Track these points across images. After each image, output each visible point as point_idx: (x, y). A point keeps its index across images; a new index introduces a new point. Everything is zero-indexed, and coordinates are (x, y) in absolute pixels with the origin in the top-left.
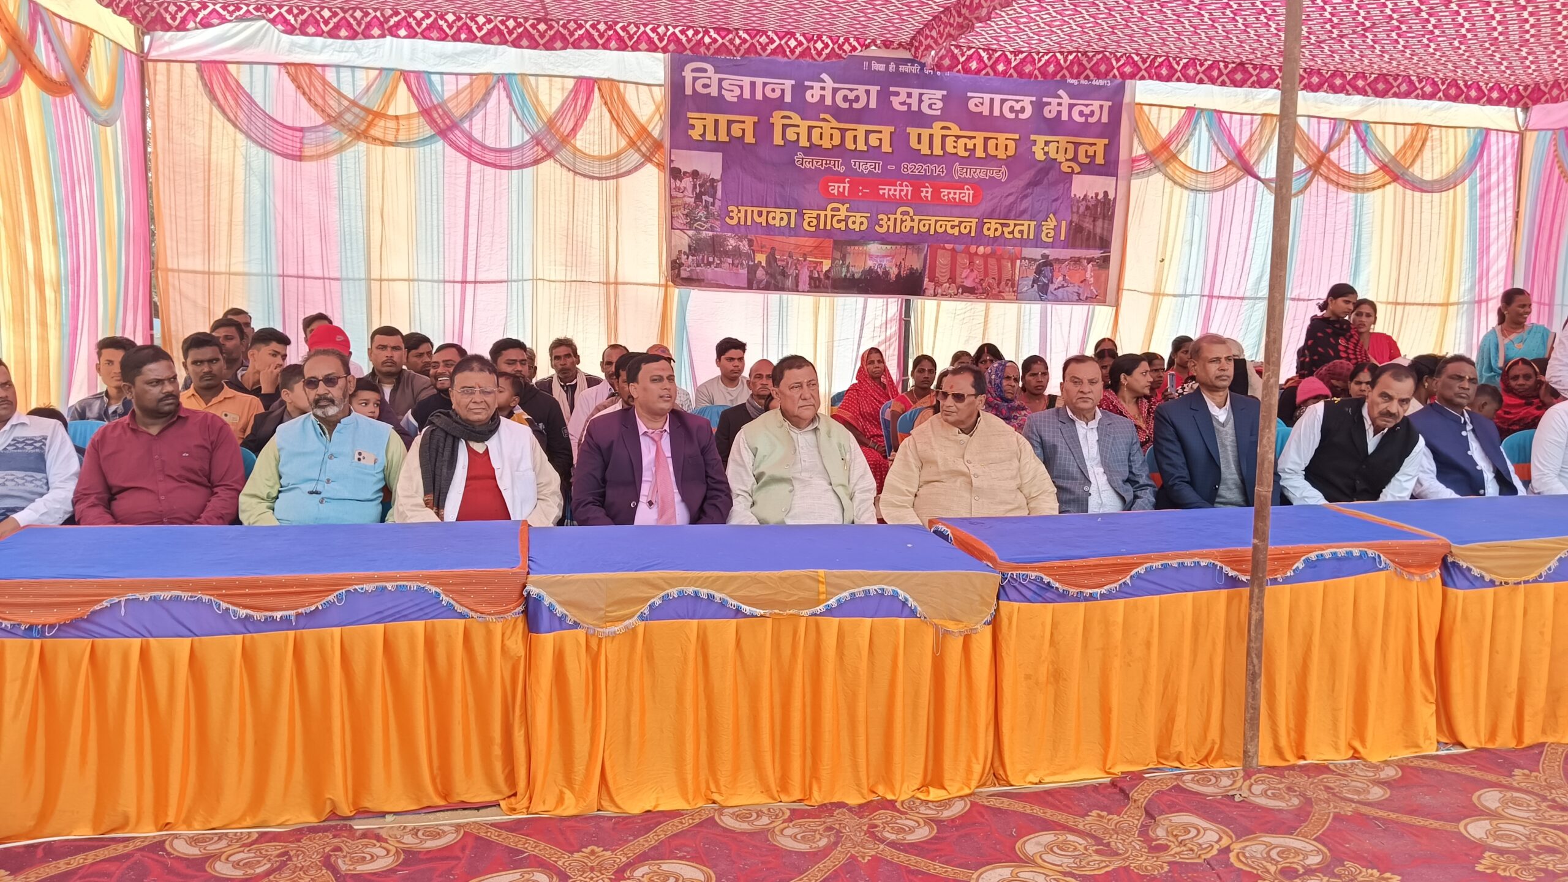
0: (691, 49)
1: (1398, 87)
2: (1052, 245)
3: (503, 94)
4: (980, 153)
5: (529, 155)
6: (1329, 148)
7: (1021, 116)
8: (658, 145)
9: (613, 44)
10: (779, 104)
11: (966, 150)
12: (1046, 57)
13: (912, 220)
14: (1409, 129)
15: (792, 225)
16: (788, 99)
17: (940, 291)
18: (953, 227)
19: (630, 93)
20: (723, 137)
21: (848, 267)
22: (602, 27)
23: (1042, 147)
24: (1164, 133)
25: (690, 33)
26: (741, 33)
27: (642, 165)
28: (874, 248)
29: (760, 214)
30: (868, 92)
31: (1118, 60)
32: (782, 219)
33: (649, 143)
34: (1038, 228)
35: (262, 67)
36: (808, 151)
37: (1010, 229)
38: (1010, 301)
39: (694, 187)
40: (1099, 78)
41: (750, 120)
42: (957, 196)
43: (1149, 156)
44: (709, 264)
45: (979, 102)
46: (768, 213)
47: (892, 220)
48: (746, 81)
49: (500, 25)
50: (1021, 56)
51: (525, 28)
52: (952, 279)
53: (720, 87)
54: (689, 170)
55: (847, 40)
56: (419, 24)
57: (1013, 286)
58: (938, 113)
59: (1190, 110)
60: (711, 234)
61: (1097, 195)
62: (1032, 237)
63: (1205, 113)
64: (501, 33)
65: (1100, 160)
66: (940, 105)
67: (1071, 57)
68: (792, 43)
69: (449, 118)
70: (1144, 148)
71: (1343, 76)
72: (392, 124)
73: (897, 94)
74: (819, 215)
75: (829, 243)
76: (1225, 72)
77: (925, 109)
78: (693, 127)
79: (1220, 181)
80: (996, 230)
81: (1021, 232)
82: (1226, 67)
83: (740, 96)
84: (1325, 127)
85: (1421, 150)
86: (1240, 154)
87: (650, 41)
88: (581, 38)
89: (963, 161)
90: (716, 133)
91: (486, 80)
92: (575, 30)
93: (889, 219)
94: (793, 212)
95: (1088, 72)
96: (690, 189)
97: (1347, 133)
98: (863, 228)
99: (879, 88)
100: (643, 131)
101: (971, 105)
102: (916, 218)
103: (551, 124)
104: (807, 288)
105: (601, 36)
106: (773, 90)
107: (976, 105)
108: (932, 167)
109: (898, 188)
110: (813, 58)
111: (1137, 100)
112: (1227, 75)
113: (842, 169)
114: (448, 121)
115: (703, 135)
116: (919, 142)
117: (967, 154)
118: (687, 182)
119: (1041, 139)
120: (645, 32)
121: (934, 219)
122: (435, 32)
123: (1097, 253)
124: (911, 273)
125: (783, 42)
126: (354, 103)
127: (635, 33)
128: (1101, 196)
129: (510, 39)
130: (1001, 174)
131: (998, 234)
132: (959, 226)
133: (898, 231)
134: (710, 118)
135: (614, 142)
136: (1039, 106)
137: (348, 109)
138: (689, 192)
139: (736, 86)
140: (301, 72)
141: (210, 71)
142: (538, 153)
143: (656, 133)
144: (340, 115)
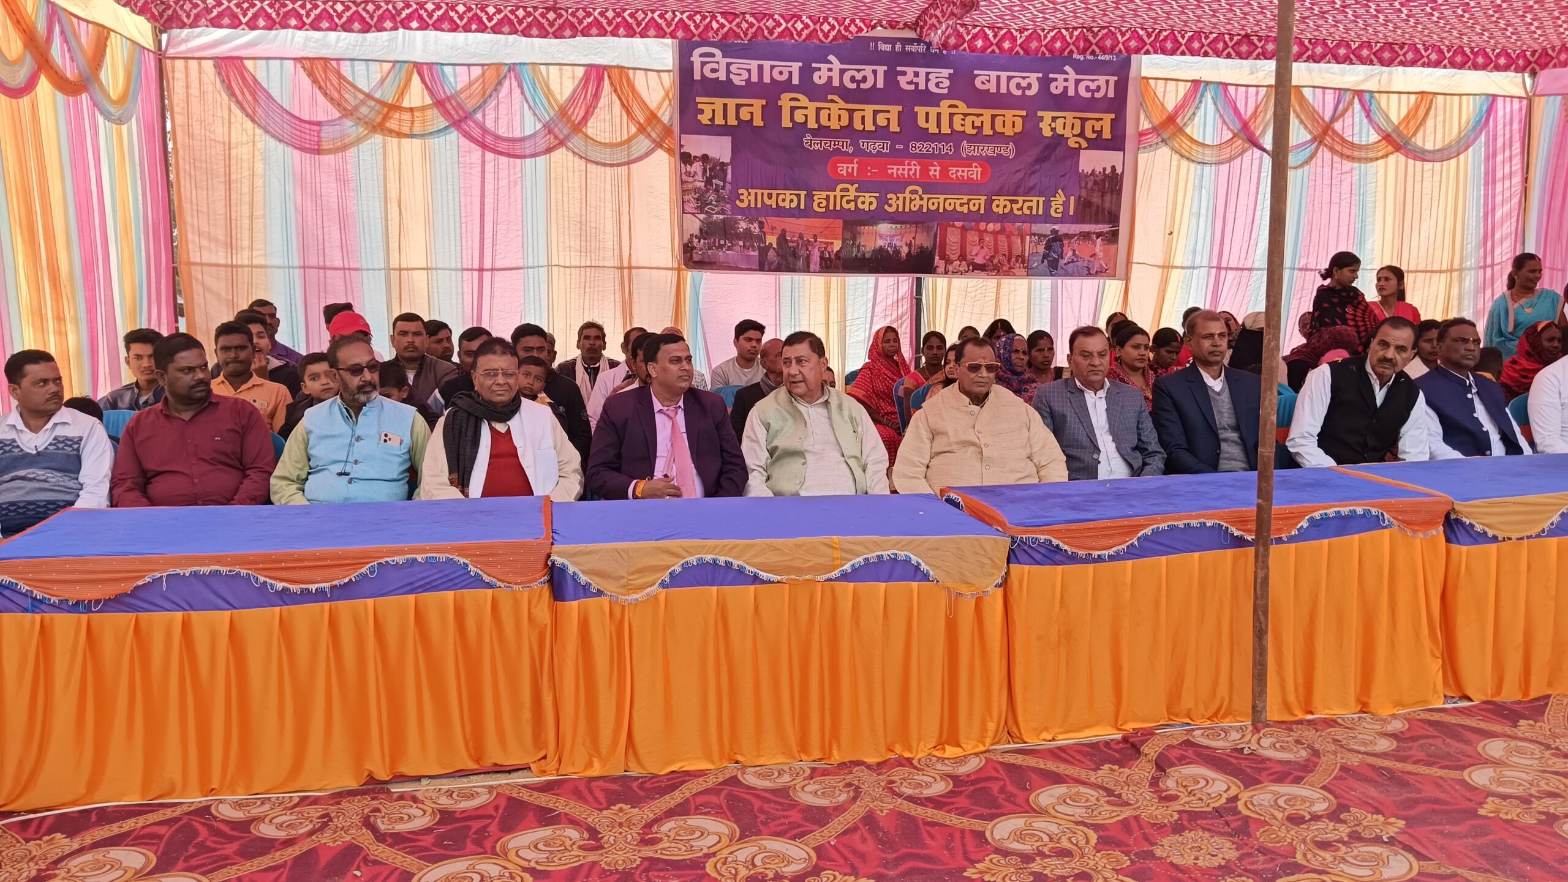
0: (699, 36)
1: (1404, 55)
2: (1061, 221)
3: (515, 84)
4: (987, 131)
5: (542, 144)
6: (1334, 119)
7: (1028, 93)
8: (668, 131)
9: (622, 31)
10: (787, 86)
11: (974, 127)
12: (1052, 34)
13: (922, 199)
14: (1413, 97)
15: (802, 207)
16: (795, 81)
17: (950, 268)
18: (962, 205)
19: (640, 81)
20: (732, 121)
21: (859, 246)
22: (610, 14)
23: (1049, 123)
24: (1170, 106)
25: (698, 18)
26: (748, 16)
27: (652, 151)
28: (884, 228)
29: (770, 196)
30: (875, 72)
31: (1123, 35)
32: (792, 201)
33: (659, 128)
34: (1047, 205)
35: (278, 62)
36: (816, 133)
37: (1019, 205)
38: (1021, 277)
39: (704, 171)
40: (1104, 53)
41: (758, 103)
42: (965, 174)
43: (1155, 130)
44: (721, 247)
45: (986, 80)
46: (778, 195)
47: (901, 199)
48: (754, 64)
49: (509, 15)
50: (1026, 33)
51: (535, 17)
52: (963, 257)
53: (728, 72)
54: (699, 155)
55: (853, 21)
56: (430, 16)
57: (1023, 262)
58: (945, 91)
59: (1196, 83)
60: (721, 217)
61: (1105, 169)
62: (1040, 213)
63: (1211, 87)
64: (511, 22)
65: (1107, 135)
66: (947, 83)
67: (1076, 33)
68: (799, 26)
69: (462, 109)
70: (1150, 122)
71: (1348, 46)
72: (406, 116)
73: (904, 73)
74: (828, 196)
75: (839, 223)
76: (1230, 44)
77: (932, 88)
78: (702, 112)
79: (1226, 153)
80: (1005, 206)
81: (1030, 208)
82: (1231, 39)
83: (748, 81)
84: (1330, 97)
85: (1424, 119)
86: (1245, 126)
87: (658, 27)
88: (590, 25)
89: (971, 139)
90: (725, 117)
91: (498, 70)
92: (584, 18)
93: (898, 199)
94: (803, 193)
95: (1094, 47)
96: (700, 173)
97: (1351, 103)
98: (873, 207)
99: (885, 68)
100: (653, 117)
101: (978, 83)
102: (925, 197)
103: (563, 112)
104: (818, 268)
105: (610, 23)
106: (781, 73)
107: (983, 83)
108: (940, 145)
109: (907, 167)
110: (820, 40)
111: (1143, 74)
112: (1232, 47)
113: (850, 150)
114: (461, 112)
115: (712, 119)
116: (927, 121)
117: (974, 132)
118: (697, 167)
119: (1047, 116)
120: (652, 18)
121: (942, 197)
122: (446, 23)
123: (1104, 228)
124: (921, 251)
125: (789, 25)
126: (369, 96)
127: (643, 19)
128: (1108, 171)
129: (520, 28)
130: (1008, 151)
131: (1007, 211)
132: (968, 203)
133: (907, 210)
134: (719, 102)
135: (625, 129)
136: (1045, 83)
137: (363, 102)
138: (699, 177)
139: (744, 70)
140: (316, 67)
141: (227, 67)
142: (551, 141)
143: (666, 119)
144: (356, 108)
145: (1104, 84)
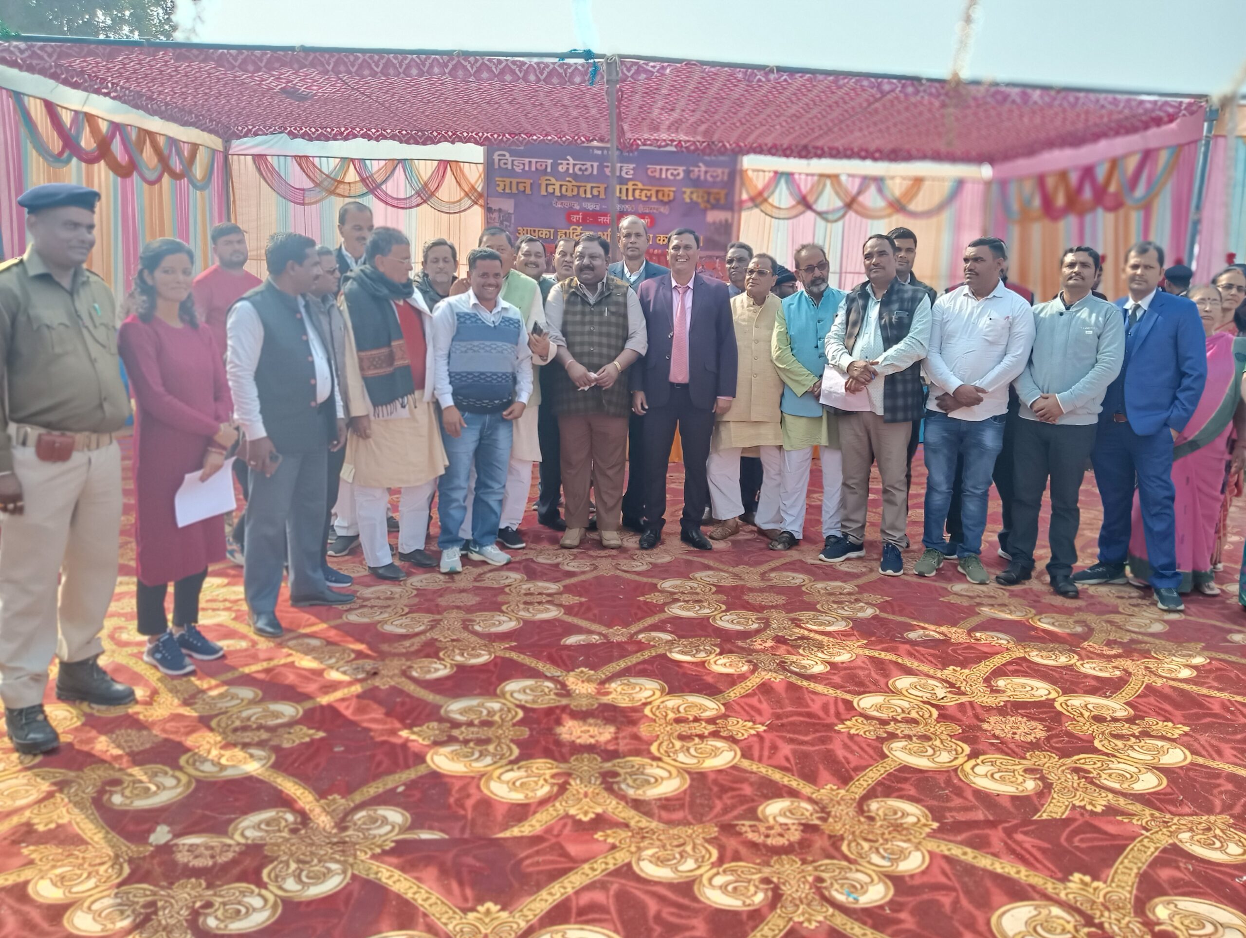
0: (497, 145)
1: (903, 156)
3: (402, 169)
5: (415, 201)
6: (858, 195)
7: (677, 178)
8: (480, 195)
10: (544, 173)
11: (646, 197)
14: (909, 180)
15: (551, 237)
16: (549, 170)
19: (466, 168)
20: (515, 191)
23: (689, 195)
24: (760, 185)
27: (472, 206)
30: (592, 166)
32: (545, 233)
33: (476, 194)
35: (283, 157)
36: (560, 198)
39: (500, 217)
41: (529, 182)
43: (752, 199)
45: (654, 170)
48: (526, 161)
51: (411, 135)
53: (513, 164)
54: (497, 208)
58: (631, 177)
59: (776, 173)
63: (785, 174)
65: (723, 202)
66: (632, 172)
69: (375, 183)
70: (749, 195)
71: (866, 150)
72: (347, 187)
73: (608, 167)
76: (795, 150)
77: (624, 174)
78: (498, 185)
79: (794, 212)
82: (796, 147)
83: (523, 169)
84: (857, 182)
85: (916, 194)
86: (804, 198)
87: (475, 139)
89: (645, 202)
90: (511, 189)
91: (393, 162)
94: (552, 230)
95: (715, 152)
96: (497, 218)
97: (870, 184)
99: (598, 163)
100: (473, 188)
101: (649, 172)
103: (425, 185)
106: (541, 165)
107: (652, 172)
111: (745, 166)
113: (578, 208)
115: (504, 190)
116: (621, 193)
118: (495, 215)
119: (688, 191)
126: (328, 176)
128: (723, 222)
130: (666, 209)
134: (508, 180)
135: (457, 194)
136: (688, 172)
137: (325, 179)
139: (520, 164)
140: (302, 160)
141: (259, 159)
142: (419, 200)
143: (479, 189)
144: (321, 182)
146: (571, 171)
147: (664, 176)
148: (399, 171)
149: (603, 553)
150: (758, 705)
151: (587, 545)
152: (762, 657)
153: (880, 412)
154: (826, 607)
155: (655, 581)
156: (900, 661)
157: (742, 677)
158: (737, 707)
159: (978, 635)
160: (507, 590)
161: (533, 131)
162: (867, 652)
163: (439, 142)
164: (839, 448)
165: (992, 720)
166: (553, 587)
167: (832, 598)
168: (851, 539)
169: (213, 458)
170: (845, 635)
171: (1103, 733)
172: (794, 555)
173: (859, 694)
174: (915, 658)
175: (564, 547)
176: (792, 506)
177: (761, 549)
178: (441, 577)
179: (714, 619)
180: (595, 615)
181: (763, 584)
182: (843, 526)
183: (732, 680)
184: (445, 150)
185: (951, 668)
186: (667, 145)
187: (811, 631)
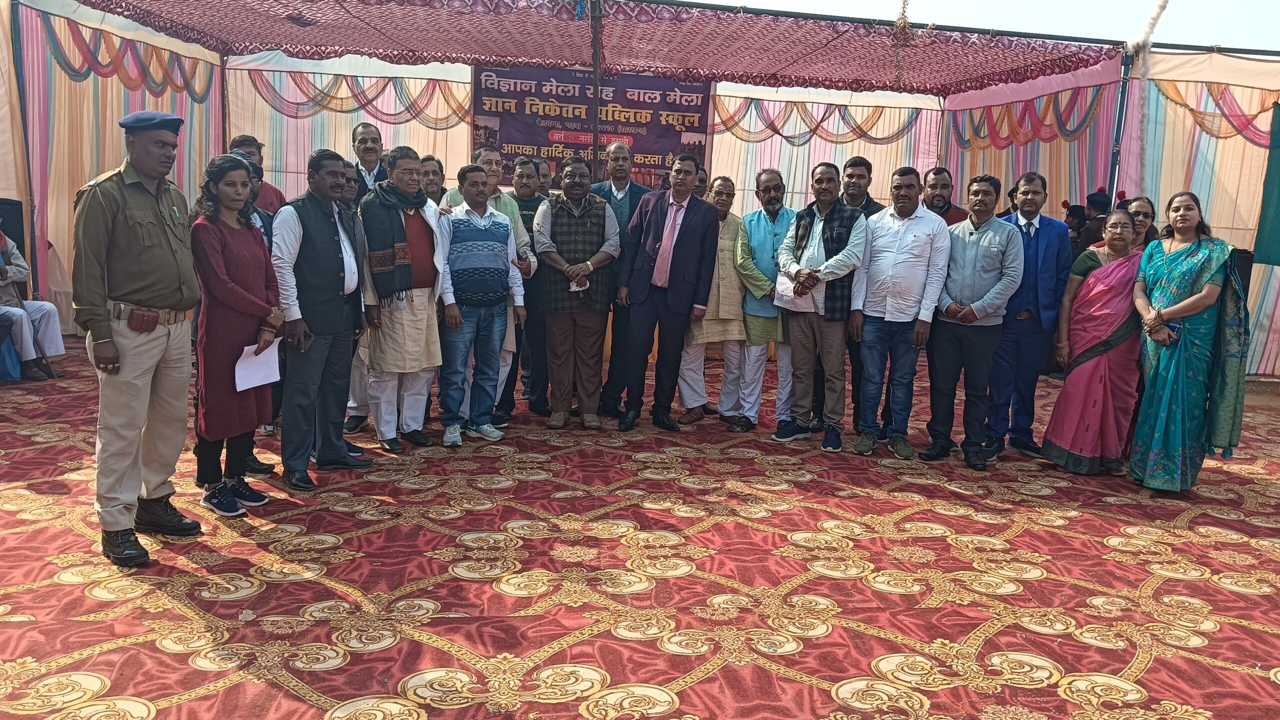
0: (484, 66)
1: (864, 86)
3: (392, 87)
4: (632, 120)
5: (404, 117)
6: (822, 121)
7: (654, 101)
8: (467, 113)
10: (529, 93)
11: (625, 118)
14: (871, 109)
16: (533, 91)
19: (454, 87)
20: (500, 109)
22: (439, 55)
23: (665, 117)
24: (732, 111)
25: (483, 57)
26: (508, 58)
27: (459, 123)
29: (519, 148)
30: (574, 88)
31: (705, 73)
33: (463, 112)
34: (664, 160)
35: (279, 73)
36: (543, 117)
37: (649, 159)
39: (485, 134)
40: (696, 82)
41: (514, 102)
43: (724, 123)
48: (512, 82)
51: (403, 55)
53: (499, 85)
54: (483, 126)
58: (611, 99)
59: (747, 99)
61: (695, 143)
62: (661, 163)
63: (755, 101)
65: (696, 124)
66: (612, 95)
69: (366, 99)
70: (721, 119)
71: (830, 80)
72: (339, 102)
73: (589, 89)
74: (549, 150)
77: (604, 97)
78: (485, 104)
79: (762, 137)
81: (654, 161)
82: (765, 76)
83: (509, 90)
84: (822, 109)
85: (877, 121)
86: (772, 123)
87: (464, 59)
88: (431, 58)
89: (623, 124)
90: (497, 107)
91: (385, 80)
94: (536, 148)
95: (690, 78)
97: (834, 112)
99: (579, 86)
100: (460, 106)
101: (628, 95)
103: (415, 102)
106: (526, 86)
107: (631, 95)
108: (607, 126)
109: (589, 137)
110: (545, 69)
111: (718, 92)
112: (766, 80)
113: (560, 127)
116: (601, 114)
117: (625, 121)
118: (482, 132)
119: (664, 113)
126: (321, 91)
129: (395, 60)
130: (643, 131)
131: (642, 161)
134: (494, 100)
135: (446, 111)
136: (664, 96)
137: (318, 94)
138: (483, 137)
139: (507, 85)
140: (296, 76)
141: (255, 75)
142: (409, 116)
143: (466, 108)
144: (315, 97)
145: (696, 99)
146: (554, 92)
147: (641, 99)
148: (390, 86)
149: (584, 433)
150: (712, 538)
151: (571, 427)
152: (717, 506)
153: (822, 312)
154: (773, 473)
155: (630, 453)
156: (828, 510)
157: (701, 520)
158: (695, 539)
159: (896, 494)
160: (503, 459)
161: (519, 55)
162: (802, 504)
163: (429, 62)
164: (789, 344)
165: (895, 549)
166: (543, 458)
167: (779, 467)
168: (799, 422)
169: (267, 336)
170: (788, 493)
171: (981, 559)
172: (750, 436)
173: (793, 531)
174: (841, 508)
175: (550, 427)
176: (750, 395)
177: (722, 431)
178: (445, 449)
179: (679, 481)
180: (579, 477)
181: (721, 457)
182: (792, 412)
183: (691, 522)
184: (434, 70)
185: (870, 515)
186: (645, 71)
187: (759, 490)
